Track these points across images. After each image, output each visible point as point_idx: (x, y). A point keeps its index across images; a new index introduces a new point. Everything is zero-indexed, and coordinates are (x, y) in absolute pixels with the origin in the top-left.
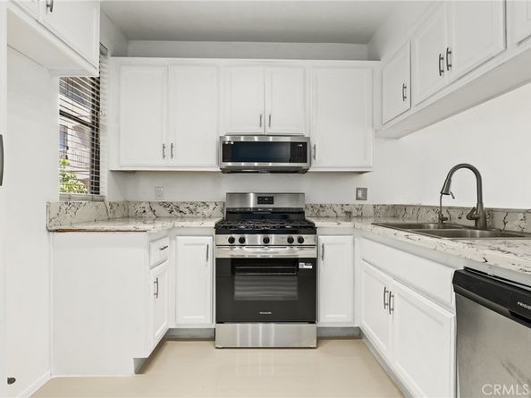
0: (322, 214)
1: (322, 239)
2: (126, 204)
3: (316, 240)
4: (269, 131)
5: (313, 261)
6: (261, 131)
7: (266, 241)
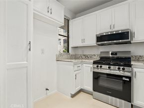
0: (140, 59)
1: (135, 70)
2: (75, 55)
3: (132, 70)
4: (113, 30)
5: (130, 78)
6: (111, 30)
7: (109, 68)
